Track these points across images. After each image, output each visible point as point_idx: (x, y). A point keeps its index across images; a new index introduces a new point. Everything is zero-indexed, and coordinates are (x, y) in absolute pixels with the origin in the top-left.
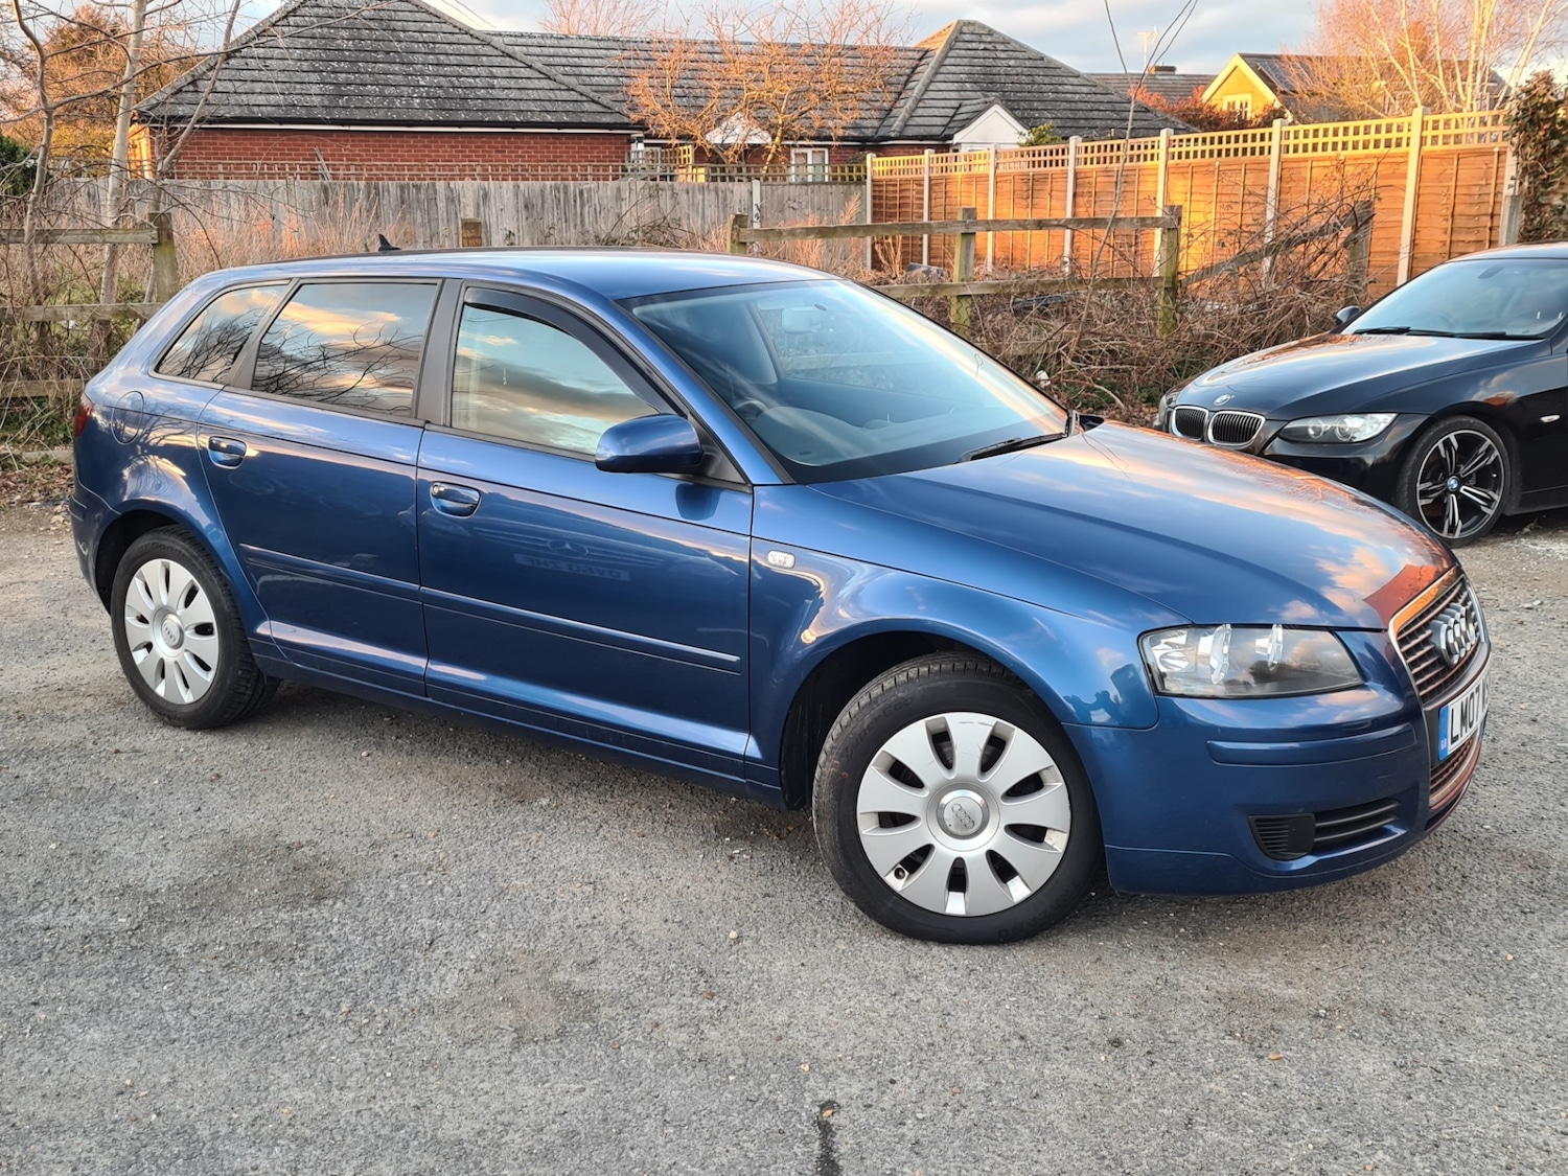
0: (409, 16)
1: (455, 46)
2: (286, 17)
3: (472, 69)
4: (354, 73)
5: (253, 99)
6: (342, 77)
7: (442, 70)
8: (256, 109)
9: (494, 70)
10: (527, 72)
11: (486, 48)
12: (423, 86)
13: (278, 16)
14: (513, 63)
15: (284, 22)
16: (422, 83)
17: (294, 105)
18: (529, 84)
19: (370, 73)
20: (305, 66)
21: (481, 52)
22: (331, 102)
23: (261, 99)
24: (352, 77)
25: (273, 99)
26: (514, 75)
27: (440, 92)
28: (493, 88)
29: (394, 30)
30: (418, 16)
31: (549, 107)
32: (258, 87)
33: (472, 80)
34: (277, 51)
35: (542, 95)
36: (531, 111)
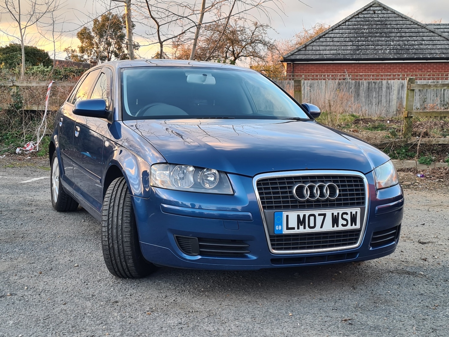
0: (394, 19)
1: (410, 29)
2: (345, 22)
3: (415, 38)
4: (366, 41)
5: (325, 52)
6: (360, 43)
7: (401, 39)
8: (325, 56)
9: (424, 38)
10: (439, 38)
11: (423, 30)
12: (392, 45)
13: (342, 22)
14: (433, 34)
15: (344, 24)
16: (392, 44)
17: (339, 54)
18: (439, 43)
19: (372, 41)
20: (348, 39)
21: (421, 31)
22: (353, 52)
23: (328, 52)
24: (364, 43)
25: (332, 52)
26: (433, 39)
27: (399, 47)
28: (422, 44)
29: (386, 24)
30: (397, 19)
31: (445, 51)
32: (328, 48)
33: (413, 42)
34: (339, 35)
35: (443, 47)
36: (436, 53)
